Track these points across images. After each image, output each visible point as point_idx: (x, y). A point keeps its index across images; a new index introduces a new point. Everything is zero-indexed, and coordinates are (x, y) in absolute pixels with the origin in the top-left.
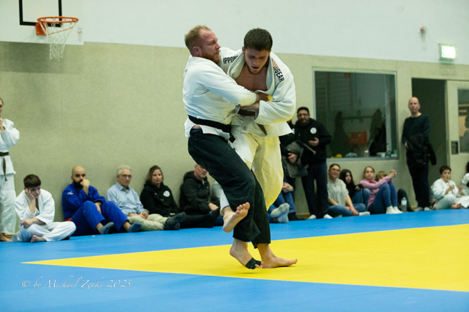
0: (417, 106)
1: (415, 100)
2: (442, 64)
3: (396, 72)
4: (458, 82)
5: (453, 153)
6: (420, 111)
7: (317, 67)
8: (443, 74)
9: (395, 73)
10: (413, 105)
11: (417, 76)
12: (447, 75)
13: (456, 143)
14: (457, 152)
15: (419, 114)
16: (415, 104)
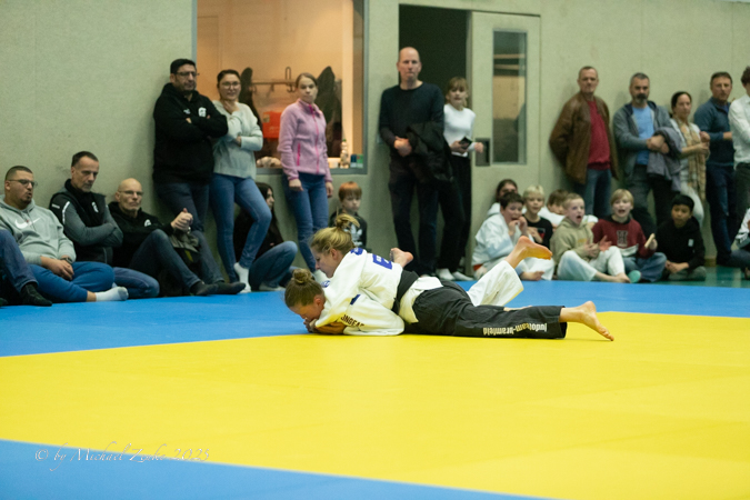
0: (417, 67)
1: (411, 53)
5: (477, 165)
6: (420, 78)
10: (410, 65)
13: (486, 143)
14: (486, 162)
15: (419, 83)
16: (414, 62)
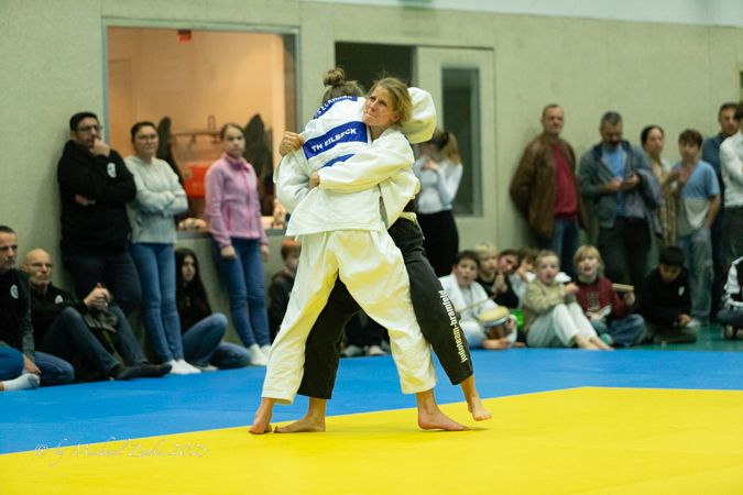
2: (407, 8)
3: (299, 27)
4: (442, 51)
7: (113, 17)
8: (407, 33)
9: (295, 31)
11: (347, 36)
12: (417, 34)
